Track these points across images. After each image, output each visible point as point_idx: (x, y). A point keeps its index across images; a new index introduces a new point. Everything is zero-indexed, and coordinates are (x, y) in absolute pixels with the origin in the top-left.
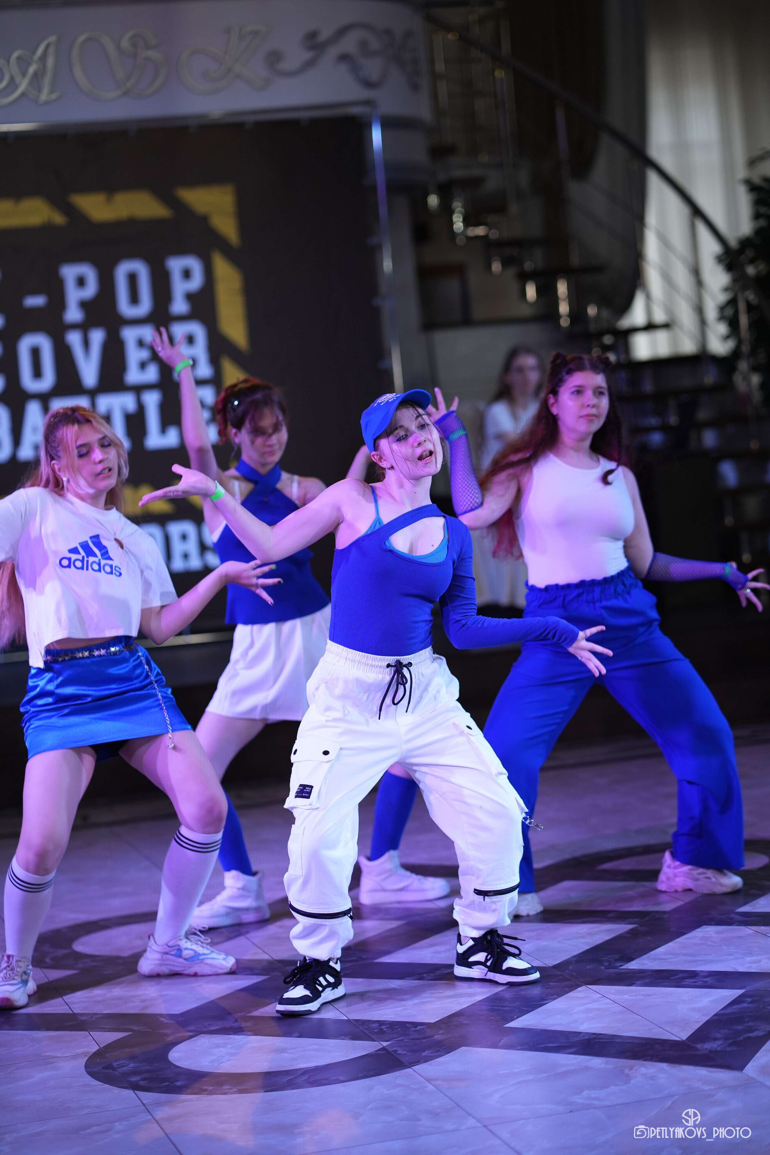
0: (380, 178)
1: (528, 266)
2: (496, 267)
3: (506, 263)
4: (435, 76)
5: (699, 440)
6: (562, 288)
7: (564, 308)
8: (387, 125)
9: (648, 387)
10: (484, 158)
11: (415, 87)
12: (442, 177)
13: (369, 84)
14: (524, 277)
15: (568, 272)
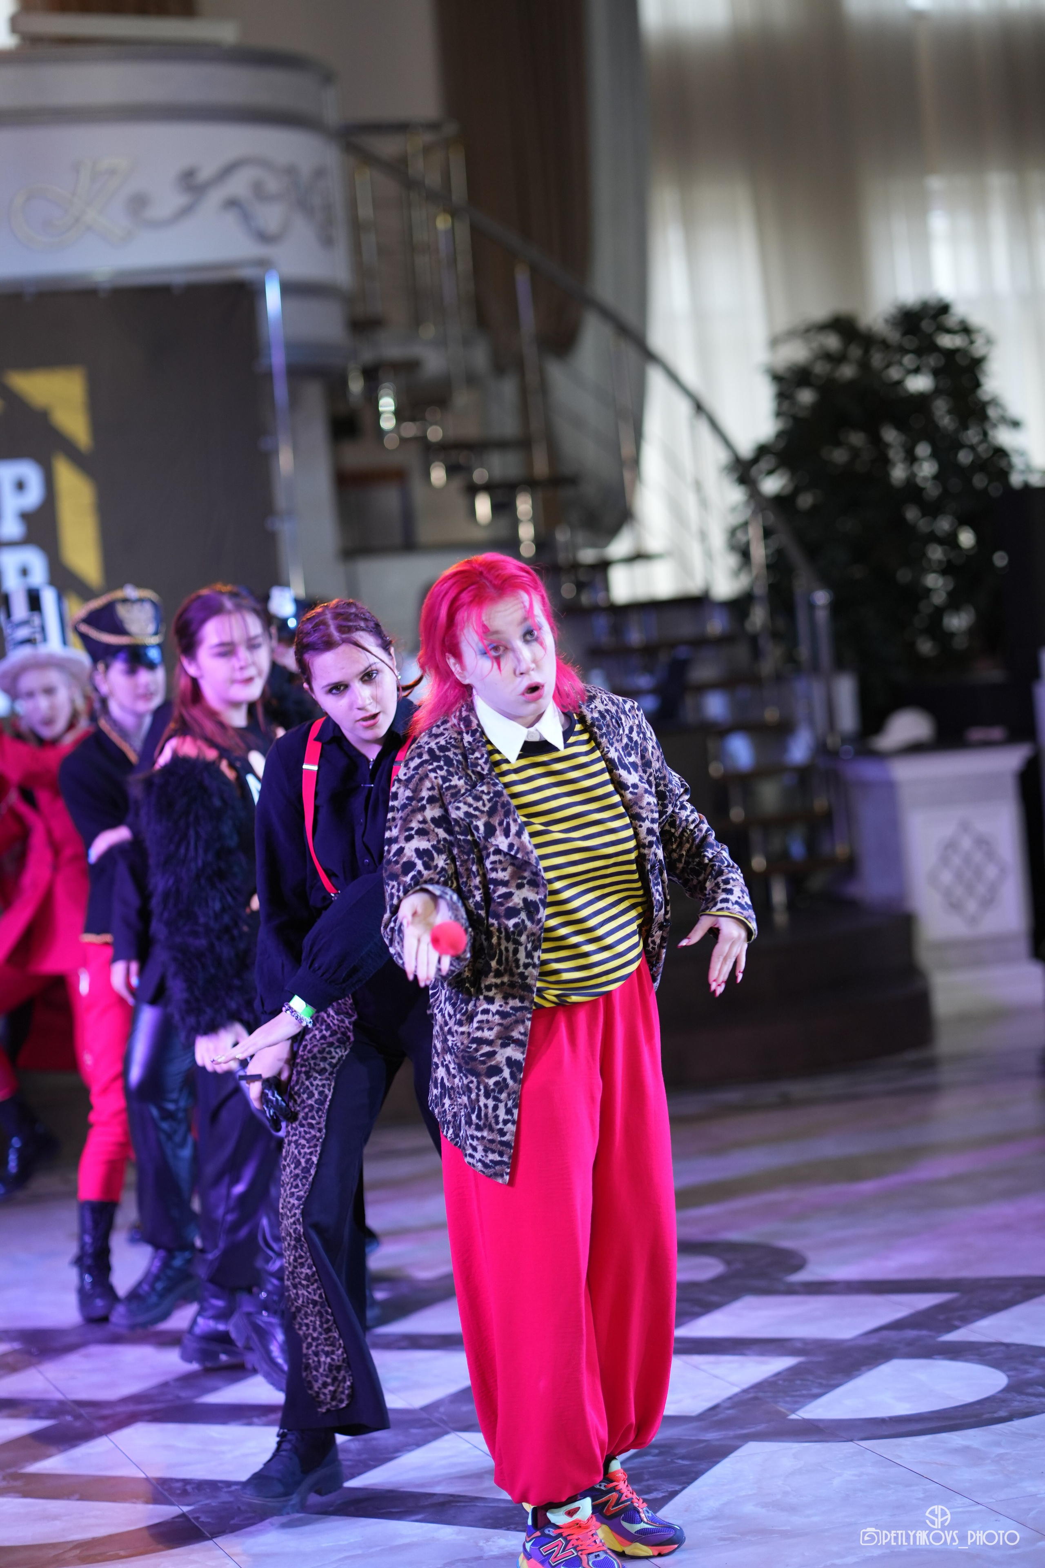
0: (278, 359)
1: (480, 475)
2: (438, 475)
3: (452, 470)
4: (356, 227)
5: (699, 708)
6: (524, 505)
7: (526, 532)
8: (288, 289)
9: (635, 636)
10: (429, 331)
11: (327, 241)
12: (368, 356)
13: (264, 238)
14: (472, 490)
15: (530, 484)
